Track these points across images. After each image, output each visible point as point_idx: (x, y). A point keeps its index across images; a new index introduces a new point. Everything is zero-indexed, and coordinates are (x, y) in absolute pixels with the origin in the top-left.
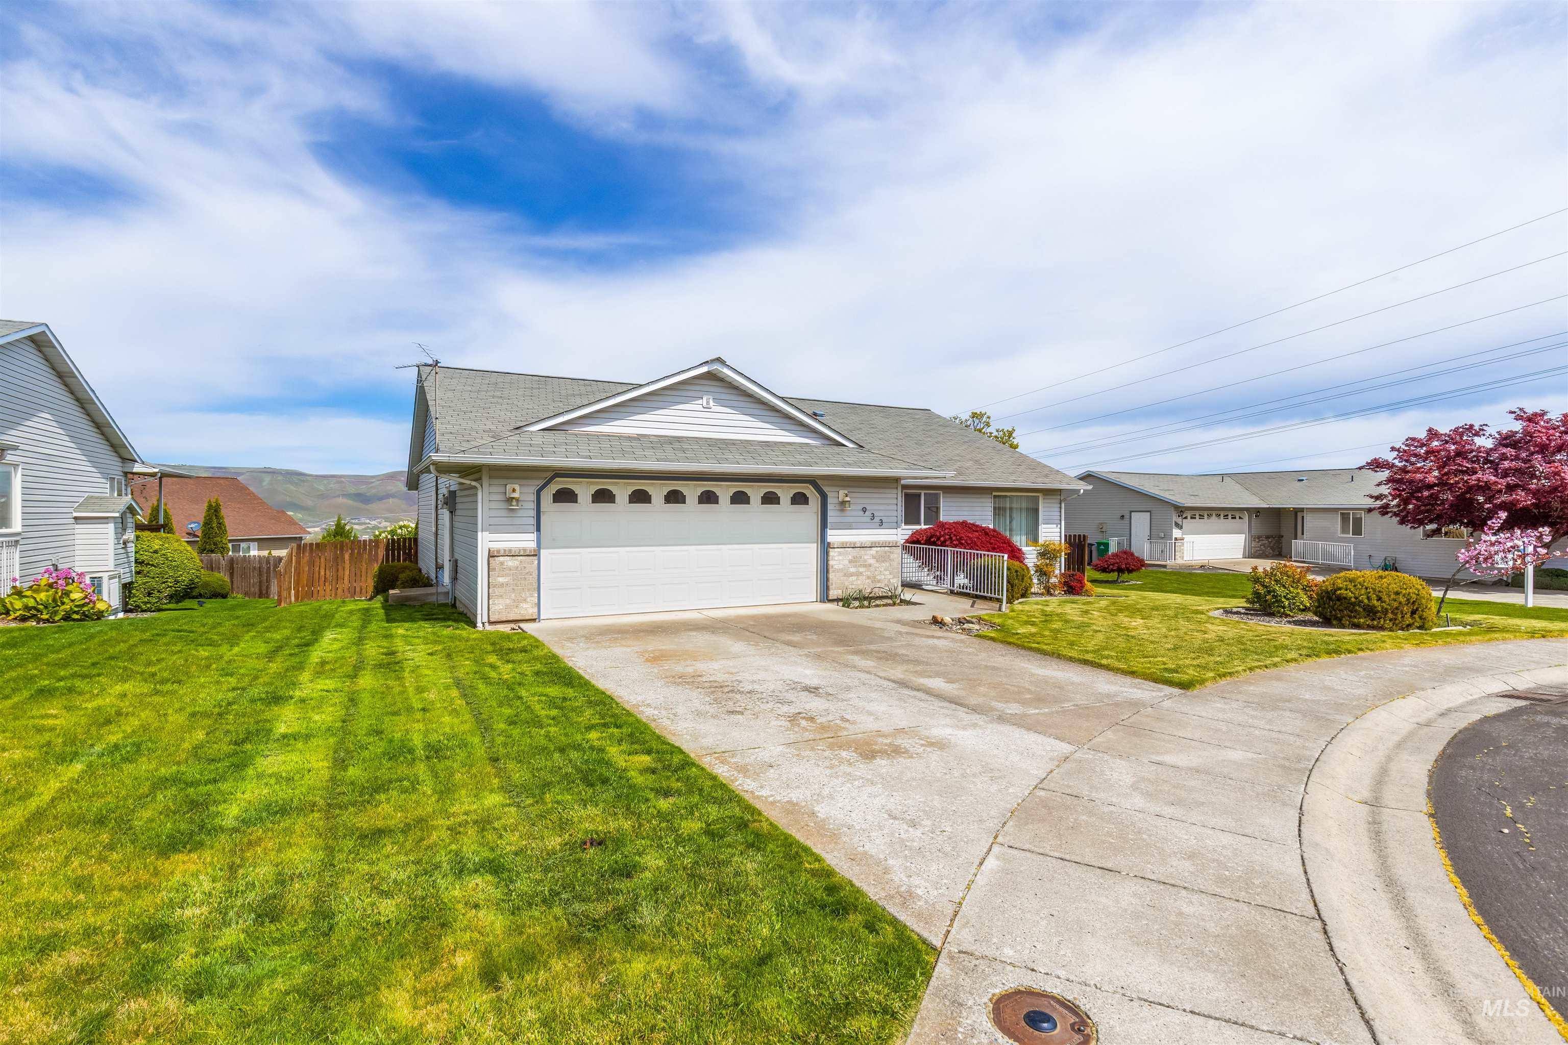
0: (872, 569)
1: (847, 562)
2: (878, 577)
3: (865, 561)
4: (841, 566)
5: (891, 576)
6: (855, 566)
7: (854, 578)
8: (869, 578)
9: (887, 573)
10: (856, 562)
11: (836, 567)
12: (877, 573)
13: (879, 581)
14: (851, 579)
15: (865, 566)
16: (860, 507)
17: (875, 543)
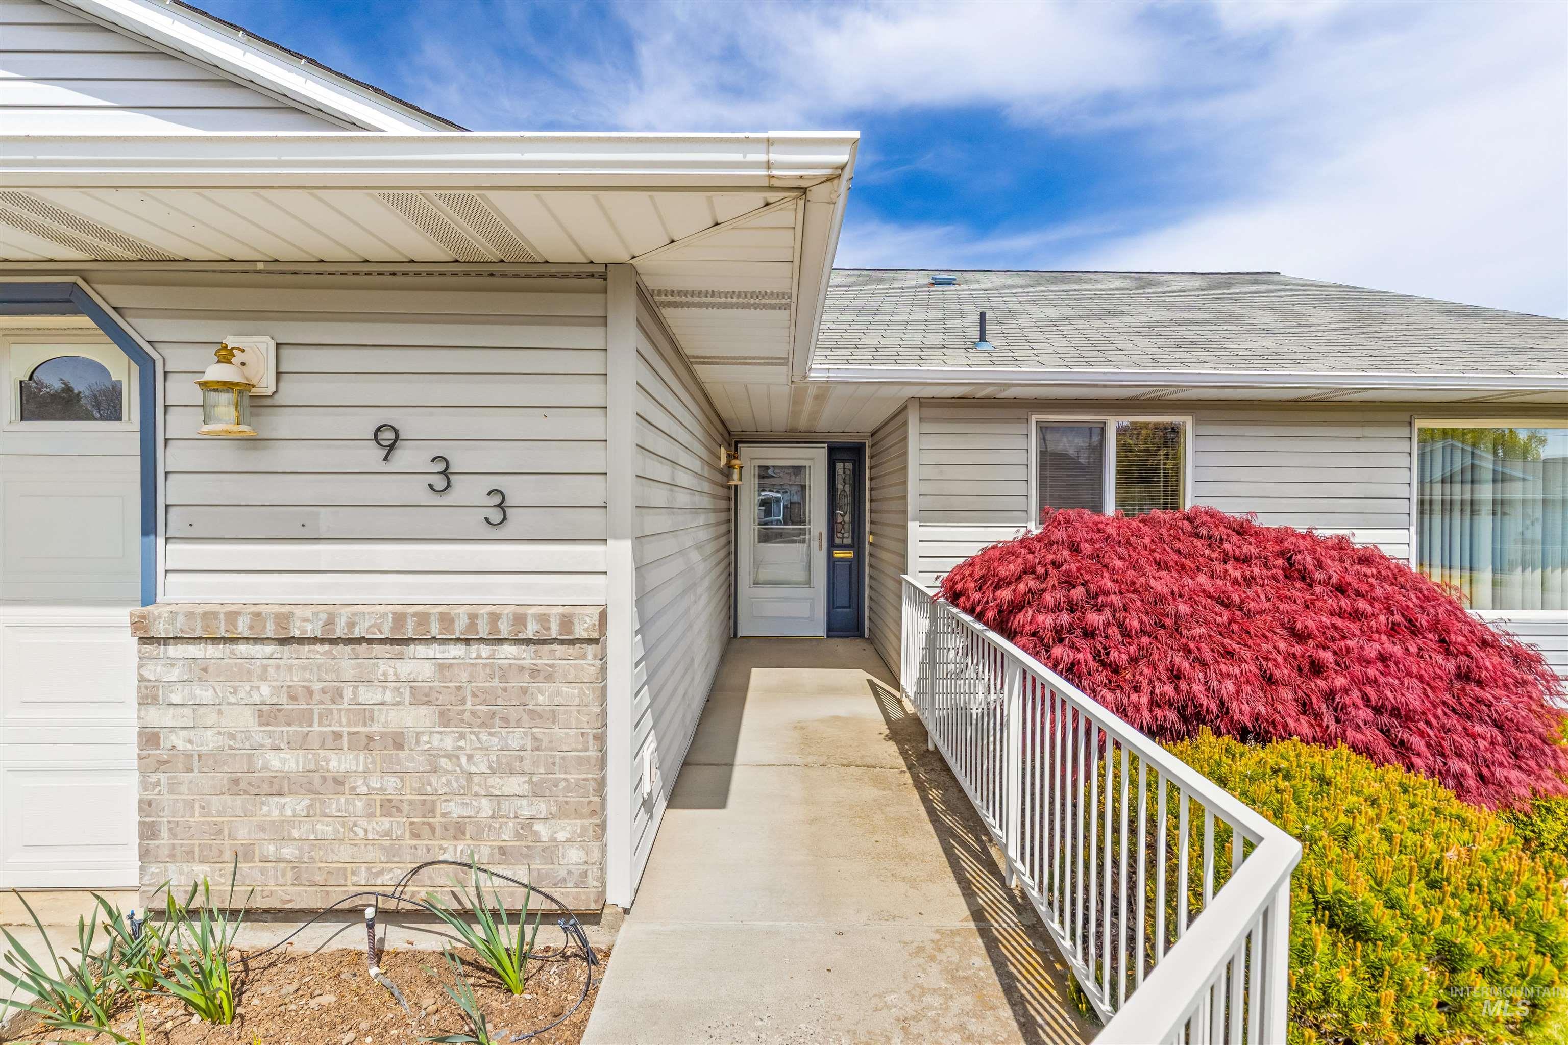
0: (407, 759)
1: (246, 719)
2: (455, 810)
3: (367, 716)
4: (210, 740)
5: (542, 807)
6: (301, 743)
7: (294, 805)
8: (389, 807)
9: (515, 785)
10: (306, 717)
11: (178, 741)
12: (438, 782)
13: (458, 830)
14: (272, 809)
15: (368, 743)
16: (367, 423)
17: (423, 619)
